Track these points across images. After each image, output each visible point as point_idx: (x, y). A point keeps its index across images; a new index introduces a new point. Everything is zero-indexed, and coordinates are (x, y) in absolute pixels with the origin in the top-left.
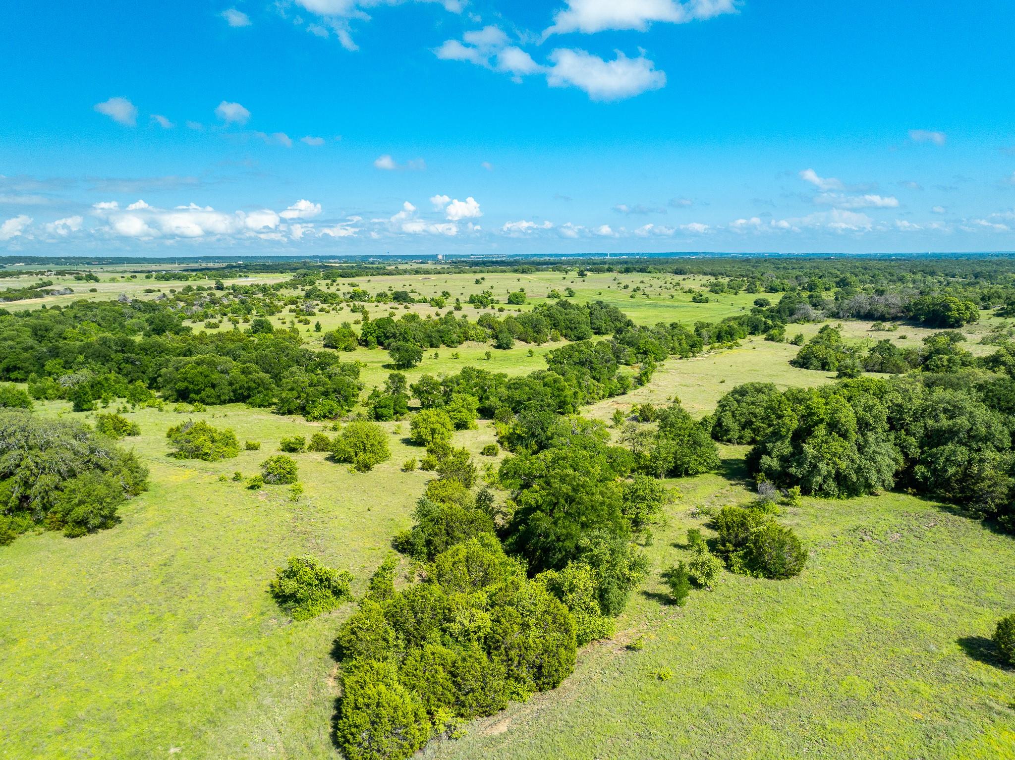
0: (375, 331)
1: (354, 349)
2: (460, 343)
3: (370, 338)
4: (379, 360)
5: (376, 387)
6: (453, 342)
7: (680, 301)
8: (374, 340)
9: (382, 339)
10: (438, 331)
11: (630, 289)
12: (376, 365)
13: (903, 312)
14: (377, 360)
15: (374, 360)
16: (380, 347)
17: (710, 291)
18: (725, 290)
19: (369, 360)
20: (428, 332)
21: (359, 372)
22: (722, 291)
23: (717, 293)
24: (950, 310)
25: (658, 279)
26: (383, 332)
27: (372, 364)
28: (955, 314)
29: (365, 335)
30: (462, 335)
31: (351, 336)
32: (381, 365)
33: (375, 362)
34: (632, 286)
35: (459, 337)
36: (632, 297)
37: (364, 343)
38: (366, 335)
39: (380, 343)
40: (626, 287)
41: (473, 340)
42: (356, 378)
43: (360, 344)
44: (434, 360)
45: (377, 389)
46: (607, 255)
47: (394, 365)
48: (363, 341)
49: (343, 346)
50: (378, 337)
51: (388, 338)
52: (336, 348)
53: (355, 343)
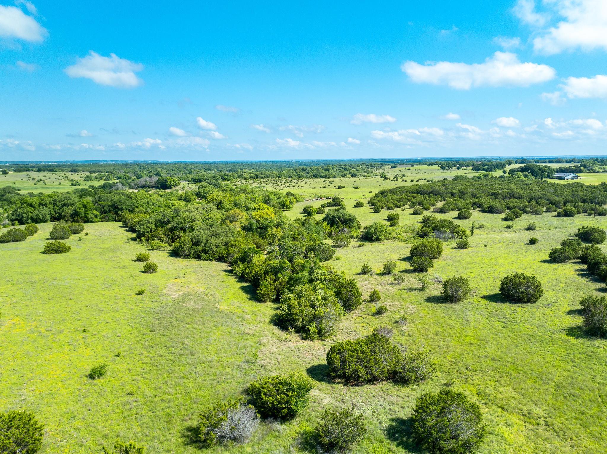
7: (65, 185)
11: (35, 181)
13: (155, 184)
17: (85, 180)
18: (92, 179)
22: (91, 180)
23: (88, 181)
24: (167, 182)
25: (56, 174)
28: (169, 183)
34: (37, 178)
36: (35, 184)
40: (33, 179)
46: (41, 162)
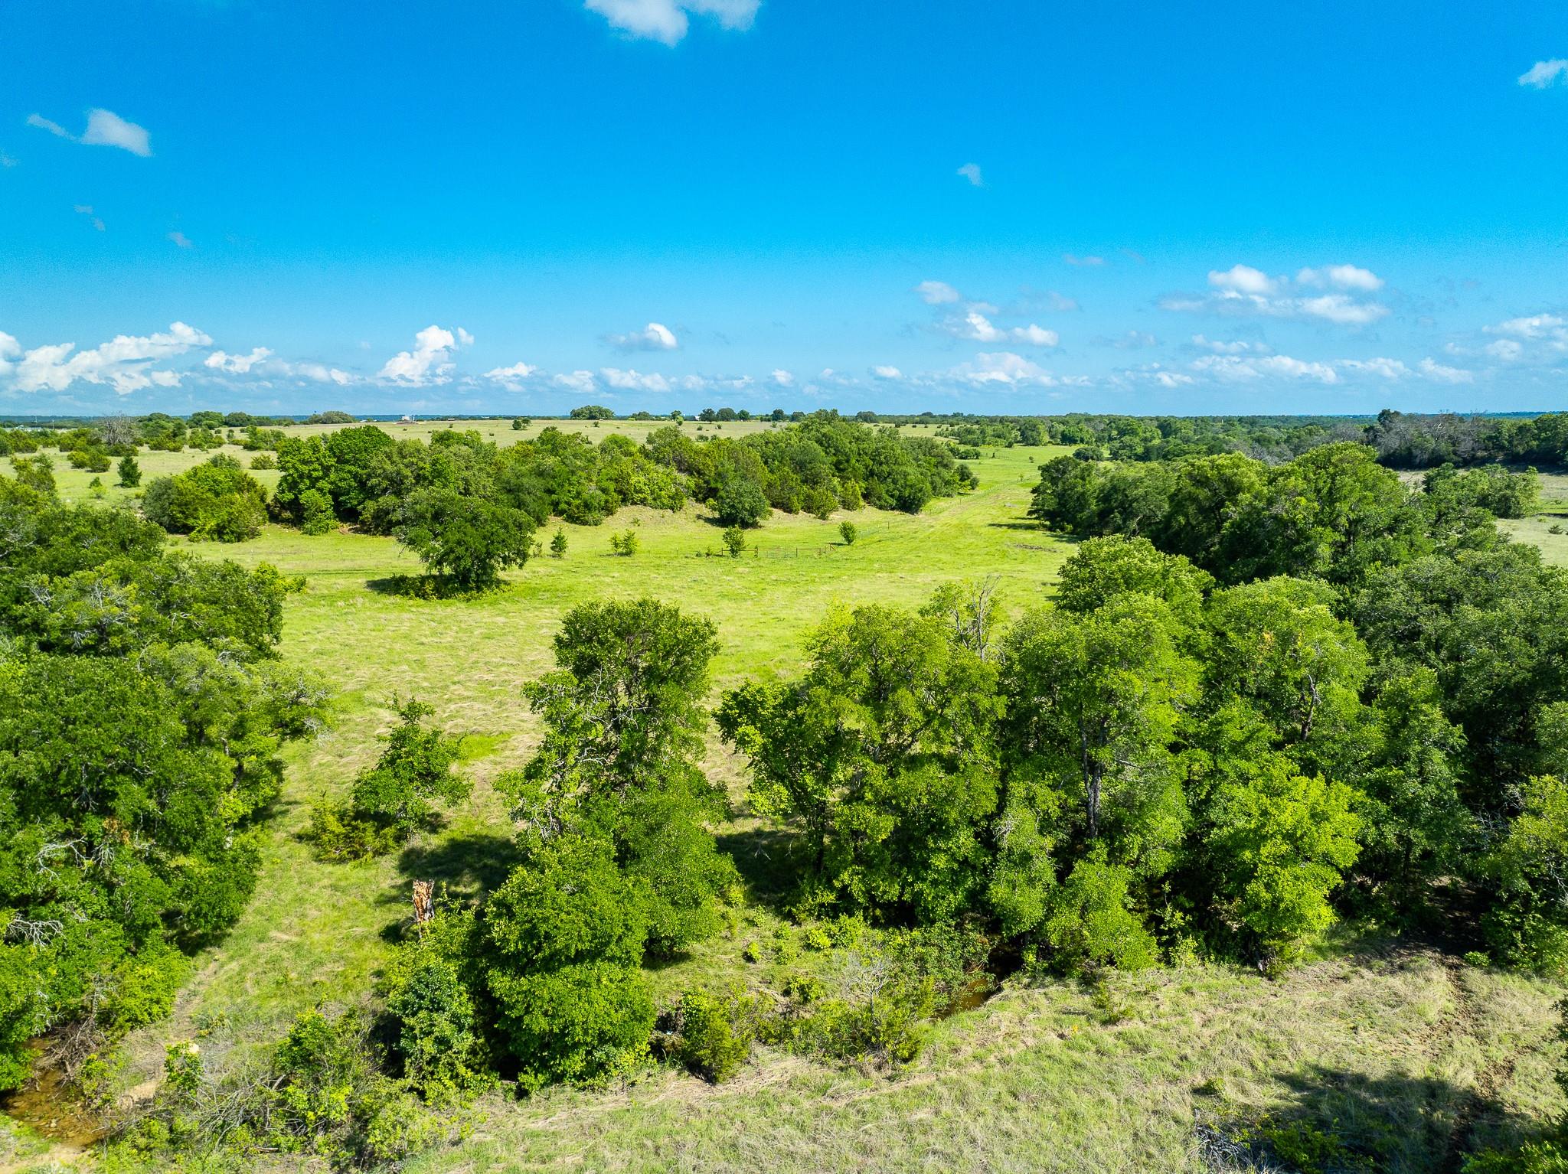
0: (326, 469)
1: (254, 534)
2: (610, 512)
3: (309, 496)
4: (348, 564)
5: (412, 712)
6: (587, 506)
8: (325, 502)
9: (352, 499)
10: (541, 474)
12: (342, 582)
14: (342, 566)
15: (332, 566)
16: (346, 527)
19: (315, 565)
20: (507, 474)
21: (274, 611)
26: (355, 476)
27: (324, 581)
29: (291, 484)
30: (612, 486)
31: (240, 490)
32: (363, 580)
33: (338, 573)
35: (604, 491)
37: (287, 514)
38: (293, 486)
39: (347, 514)
41: (643, 502)
42: (262, 652)
43: (274, 518)
44: (553, 562)
45: (425, 726)
47: (423, 580)
48: (284, 506)
49: (212, 524)
50: (335, 494)
51: (370, 493)
52: (186, 530)
53: (255, 517)
